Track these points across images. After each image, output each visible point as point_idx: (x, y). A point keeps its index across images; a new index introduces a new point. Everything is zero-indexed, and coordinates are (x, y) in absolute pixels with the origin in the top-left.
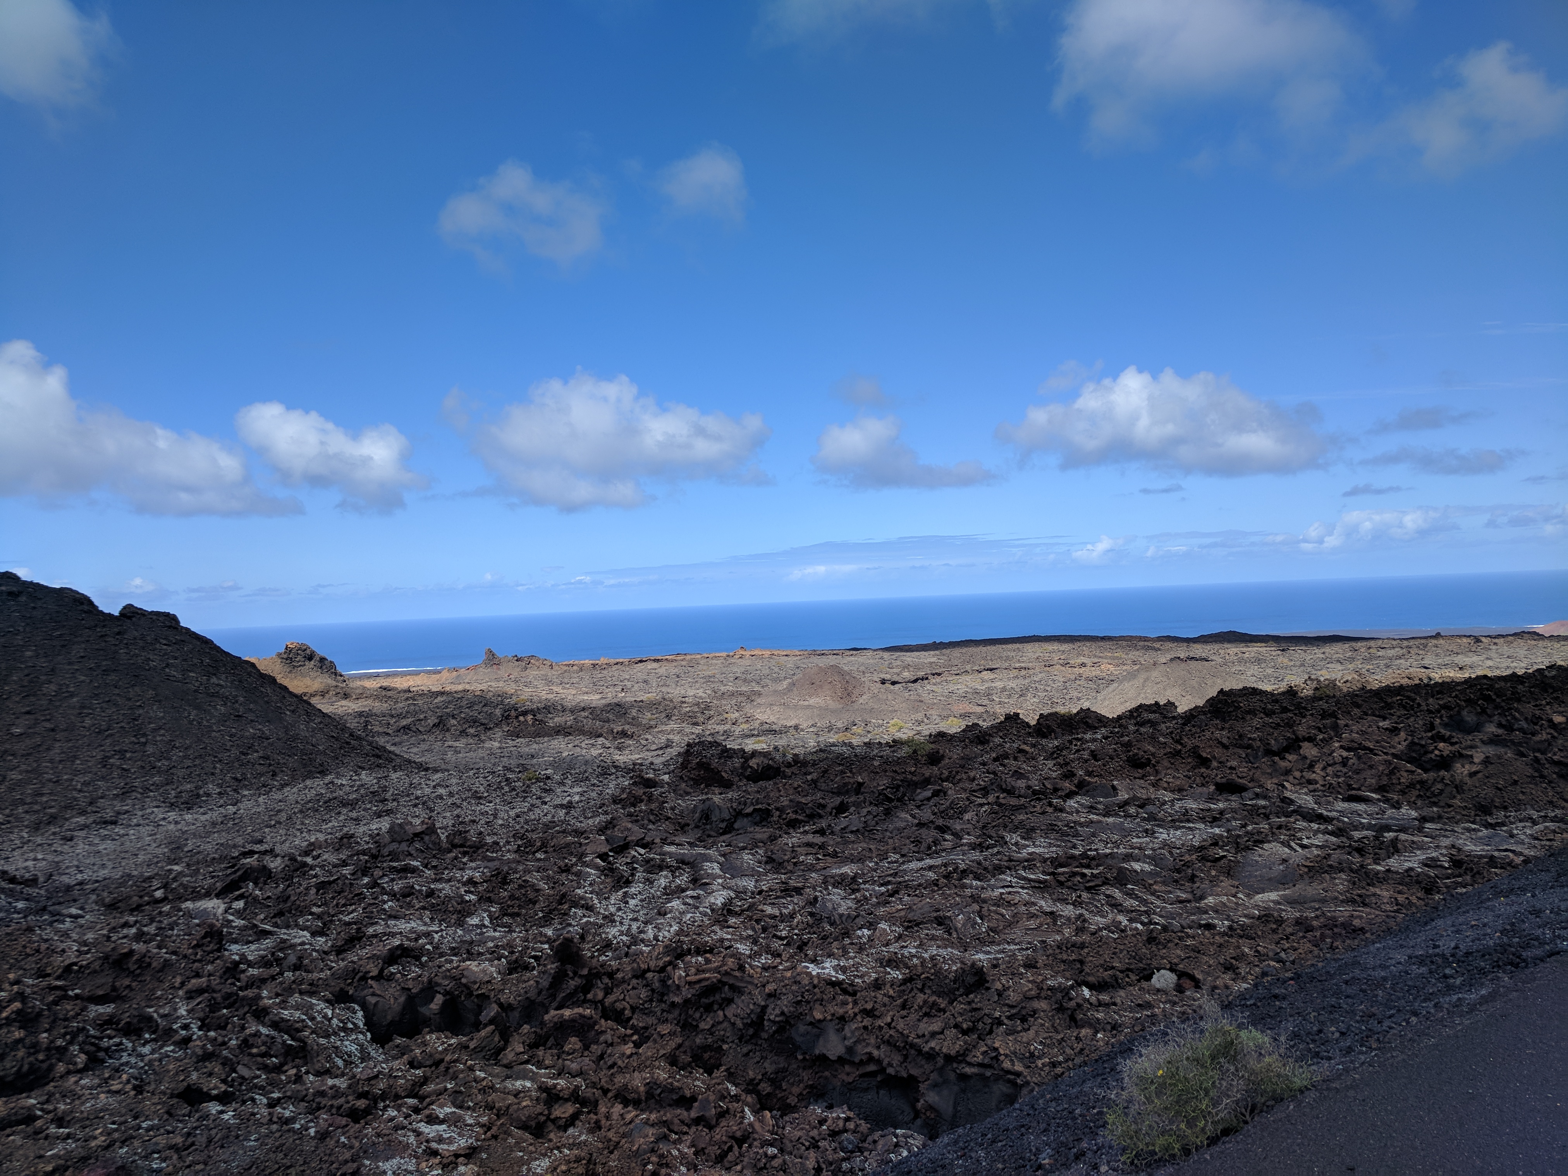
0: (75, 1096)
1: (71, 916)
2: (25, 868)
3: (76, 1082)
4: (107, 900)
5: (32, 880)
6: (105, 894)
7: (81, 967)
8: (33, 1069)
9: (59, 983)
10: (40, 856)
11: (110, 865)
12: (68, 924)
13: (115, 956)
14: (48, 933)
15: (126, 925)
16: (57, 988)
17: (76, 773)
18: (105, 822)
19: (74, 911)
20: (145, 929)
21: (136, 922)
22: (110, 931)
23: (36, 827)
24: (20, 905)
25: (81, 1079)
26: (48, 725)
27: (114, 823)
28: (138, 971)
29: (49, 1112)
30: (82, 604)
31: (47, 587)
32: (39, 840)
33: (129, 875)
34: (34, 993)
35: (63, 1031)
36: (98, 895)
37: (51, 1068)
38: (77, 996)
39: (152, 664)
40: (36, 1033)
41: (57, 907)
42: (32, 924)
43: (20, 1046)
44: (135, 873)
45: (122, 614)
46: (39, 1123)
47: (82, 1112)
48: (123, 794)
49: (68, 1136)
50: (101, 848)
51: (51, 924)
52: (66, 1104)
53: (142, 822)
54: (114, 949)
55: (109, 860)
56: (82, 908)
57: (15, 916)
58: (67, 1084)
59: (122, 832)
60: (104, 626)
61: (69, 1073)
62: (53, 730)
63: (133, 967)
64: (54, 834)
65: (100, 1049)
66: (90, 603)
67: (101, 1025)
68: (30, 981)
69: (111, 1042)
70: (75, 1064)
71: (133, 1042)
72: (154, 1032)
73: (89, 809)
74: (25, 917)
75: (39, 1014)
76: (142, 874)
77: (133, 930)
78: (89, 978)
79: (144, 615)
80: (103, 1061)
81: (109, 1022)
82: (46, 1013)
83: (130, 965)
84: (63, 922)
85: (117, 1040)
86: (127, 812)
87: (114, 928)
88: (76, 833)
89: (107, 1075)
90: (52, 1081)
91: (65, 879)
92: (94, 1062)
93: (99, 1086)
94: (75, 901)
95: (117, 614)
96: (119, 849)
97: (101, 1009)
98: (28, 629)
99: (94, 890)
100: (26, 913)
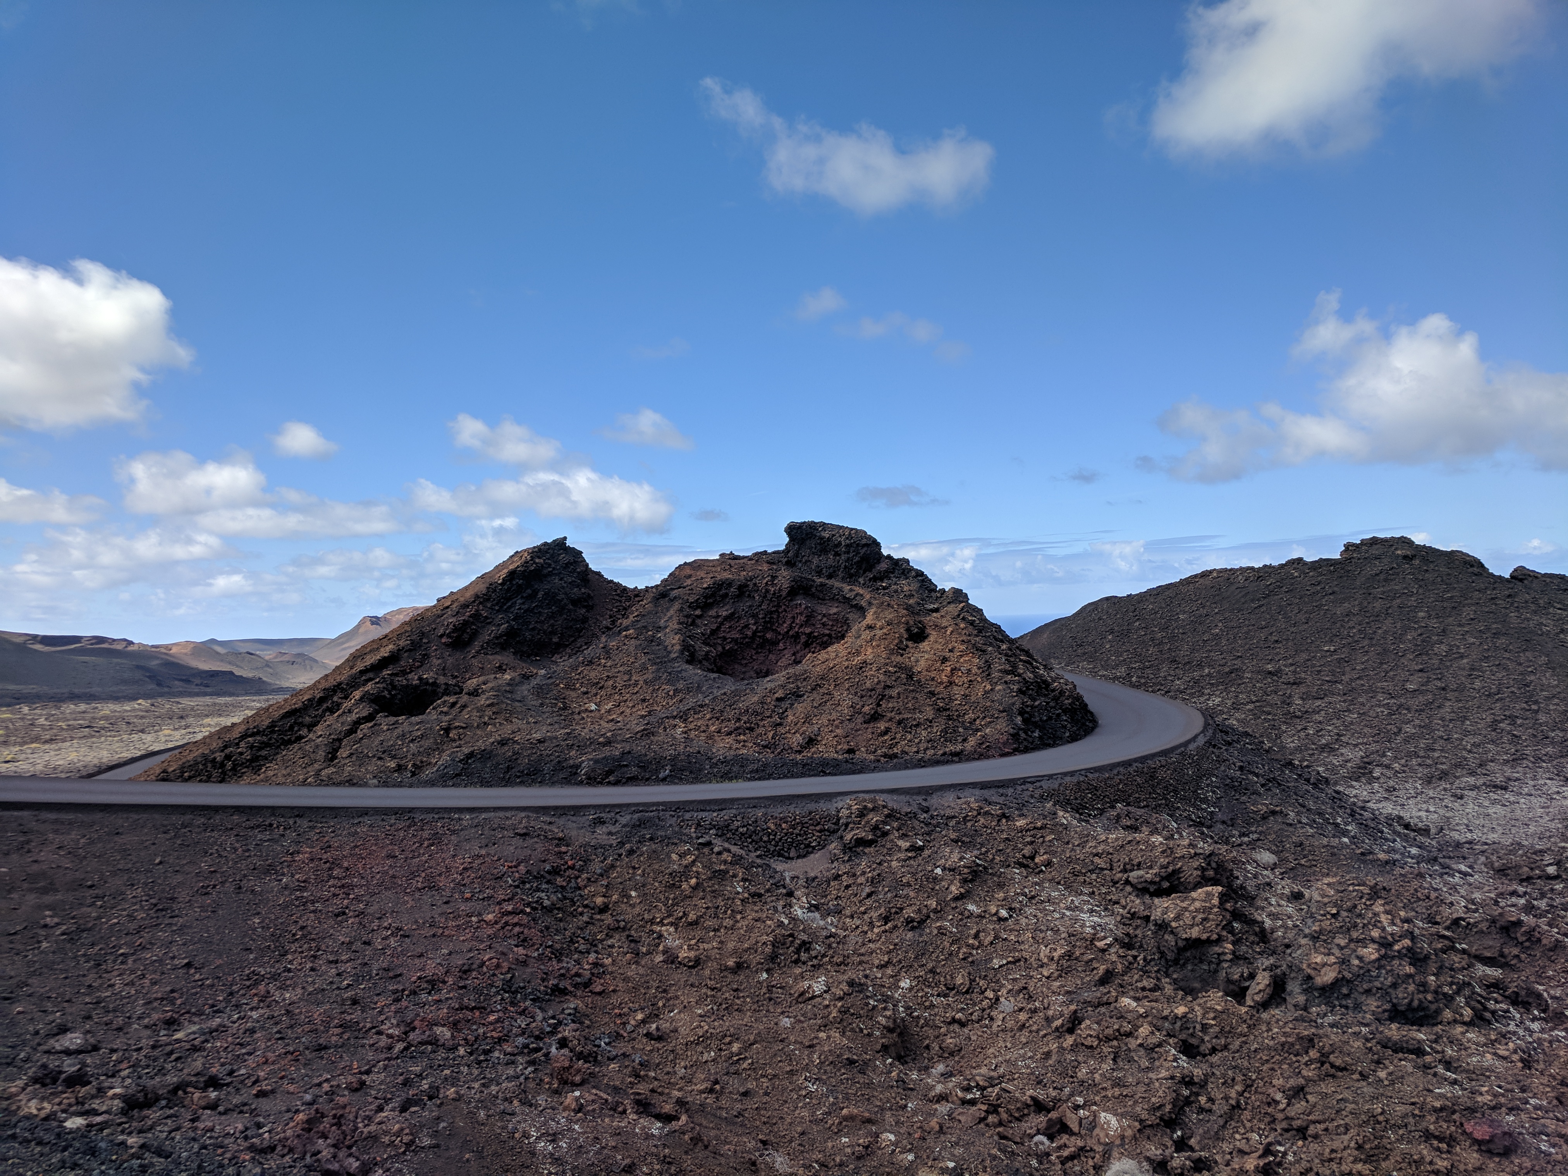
0: (1462, 1047)
1: (1460, 872)
2: (1419, 817)
3: (1463, 1033)
4: (1496, 864)
5: (1425, 830)
6: (1494, 858)
7: (1469, 924)
8: (1421, 1007)
9: (1447, 933)
10: (1432, 809)
11: (1500, 830)
12: (1457, 879)
13: (1502, 922)
14: (1437, 882)
15: (1514, 893)
16: (1444, 937)
17: (1467, 733)
18: (1495, 786)
19: (1463, 868)
20: (1535, 903)
21: (1525, 893)
22: (1497, 895)
23: (1428, 781)
24: (1414, 851)
25: (1467, 1031)
26: (1439, 684)
27: (1505, 789)
28: (1527, 944)
29: (1437, 1052)
30: (1472, 566)
31: (1438, 550)
32: (1431, 793)
33: (1519, 844)
34: (1423, 935)
35: (1449, 979)
36: (1487, 858)
37: (1438, 1012)
38: (1464, 951)
39: (1544, 629)
40: (1425, 973)
41: (1447, 860)
42: (1422, 871)
43: (1411, 981)
44: (1525, 843)
45: (1512, 576)
46: (1428, 1059)
47: (1468, 1064)
48: (1513, 760)
49: (1455, 1082)
50: (1490, 811)
51: (1441, 875)
52: (1453, 1050)
53: (1533, 792)
54: (1501, 915)
55: (1499, 825)
56: (1471, 867)
57: (1409, 860)
58: (1454, 1032)
59: (1512, 799)
60: (1494, 589)
61: (1455, 1021)
62: (1444, 689)
63: (1521, 939)
64: (1445, 789)
65: (1485, 1009)
66: (1482, 566)
67: (1488, 987)
68: (1421, 924)
69: (1498, 1006)
70: (1462, 1015)
71: (1521, 1014)
72: (1544, 1011)
73: (1479, 771)
74: (1418, 863)
75: (1427, 957)
76: (1532, 846)
77: (1522, 901)
78: (1477, 937)
79: (1536, 577)
80: (1489, 1023)
81: (1495, 985)
82: (1433, 957)
83: (1518, 935)
84: (1453, 876)
85: (1505, 1007)
86: (1517, 779)
87: (1502, 894)
88: (1466, 792)
89: (1493, 1037)
90: (1440, 1023)
91: (1456, 835)
92: (1480, 1019)
93: (1485, 1045)
94: (1464, 858)
95: (1507, 576)
96: (1509, 815)
97: (1489, 971)
98: (1421, 591)
99: (1483, 852)
100: (1419, 859)
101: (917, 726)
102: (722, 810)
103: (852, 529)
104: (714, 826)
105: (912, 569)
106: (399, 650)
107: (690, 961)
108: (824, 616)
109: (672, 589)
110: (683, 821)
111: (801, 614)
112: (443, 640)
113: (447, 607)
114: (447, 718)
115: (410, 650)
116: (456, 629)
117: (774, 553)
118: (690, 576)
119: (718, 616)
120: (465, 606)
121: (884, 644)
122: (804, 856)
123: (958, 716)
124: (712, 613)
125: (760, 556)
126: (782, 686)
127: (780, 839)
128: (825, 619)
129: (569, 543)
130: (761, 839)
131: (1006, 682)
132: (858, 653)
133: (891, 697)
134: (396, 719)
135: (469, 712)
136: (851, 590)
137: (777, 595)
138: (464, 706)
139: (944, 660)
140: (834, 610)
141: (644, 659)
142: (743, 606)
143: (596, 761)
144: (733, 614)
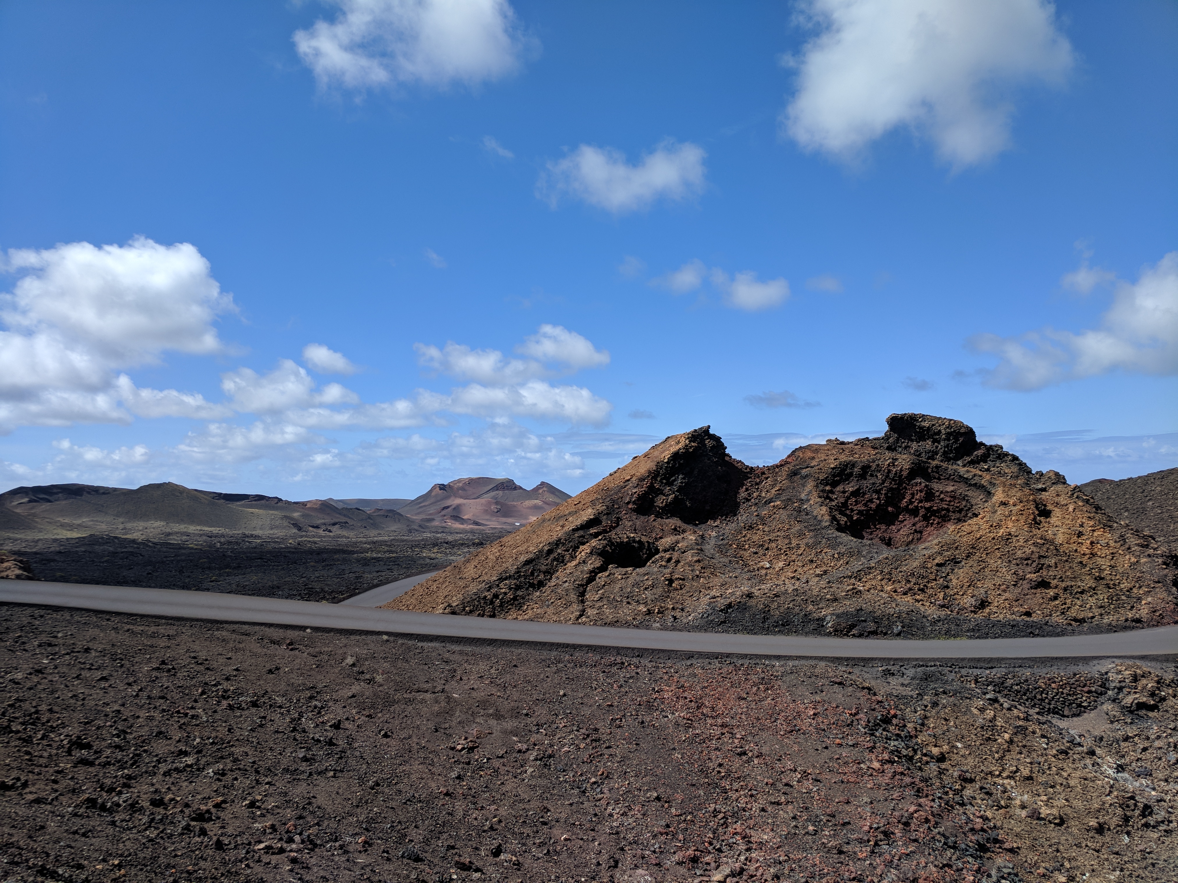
101: (1082, 593)
102: (992, 668)
103: (951, 420)
104: (991, 682)
105: (1007, 454)
106: (599, 513)
107: (1055, 818)
108: (942, 492)
109: (801, 468)
110: (962, 677)
111: (921, 491)
112: (630, 506)
113: (628, 480)
114: (668, 571)
115: (608, 514)
116: (640, 498)
117: (875, 439)
118: (813, 458)
119: (844, 492)
120: (642, 479)
121: (1022, 519)
122: (1078, 715)
123: (1114, 585)
124: (840, 488)
125: (863, 442)
126: (940, 553)
127: (1053, 698)
128: (942, 496)
129: (711, 431)
130: (1035, 697)
131: (1149, 556)
132: (999, 526)
133: (1050, 566)
134: (625, 570)
135: (683, 567)
136: (968, 471)
137: (899, 475)
138: (678, 562)
139: (1080, 534)
140: (952, 488)
141: (798, 527)
142: (866, 484)
143: (838, 616)
144: (858, 490)
